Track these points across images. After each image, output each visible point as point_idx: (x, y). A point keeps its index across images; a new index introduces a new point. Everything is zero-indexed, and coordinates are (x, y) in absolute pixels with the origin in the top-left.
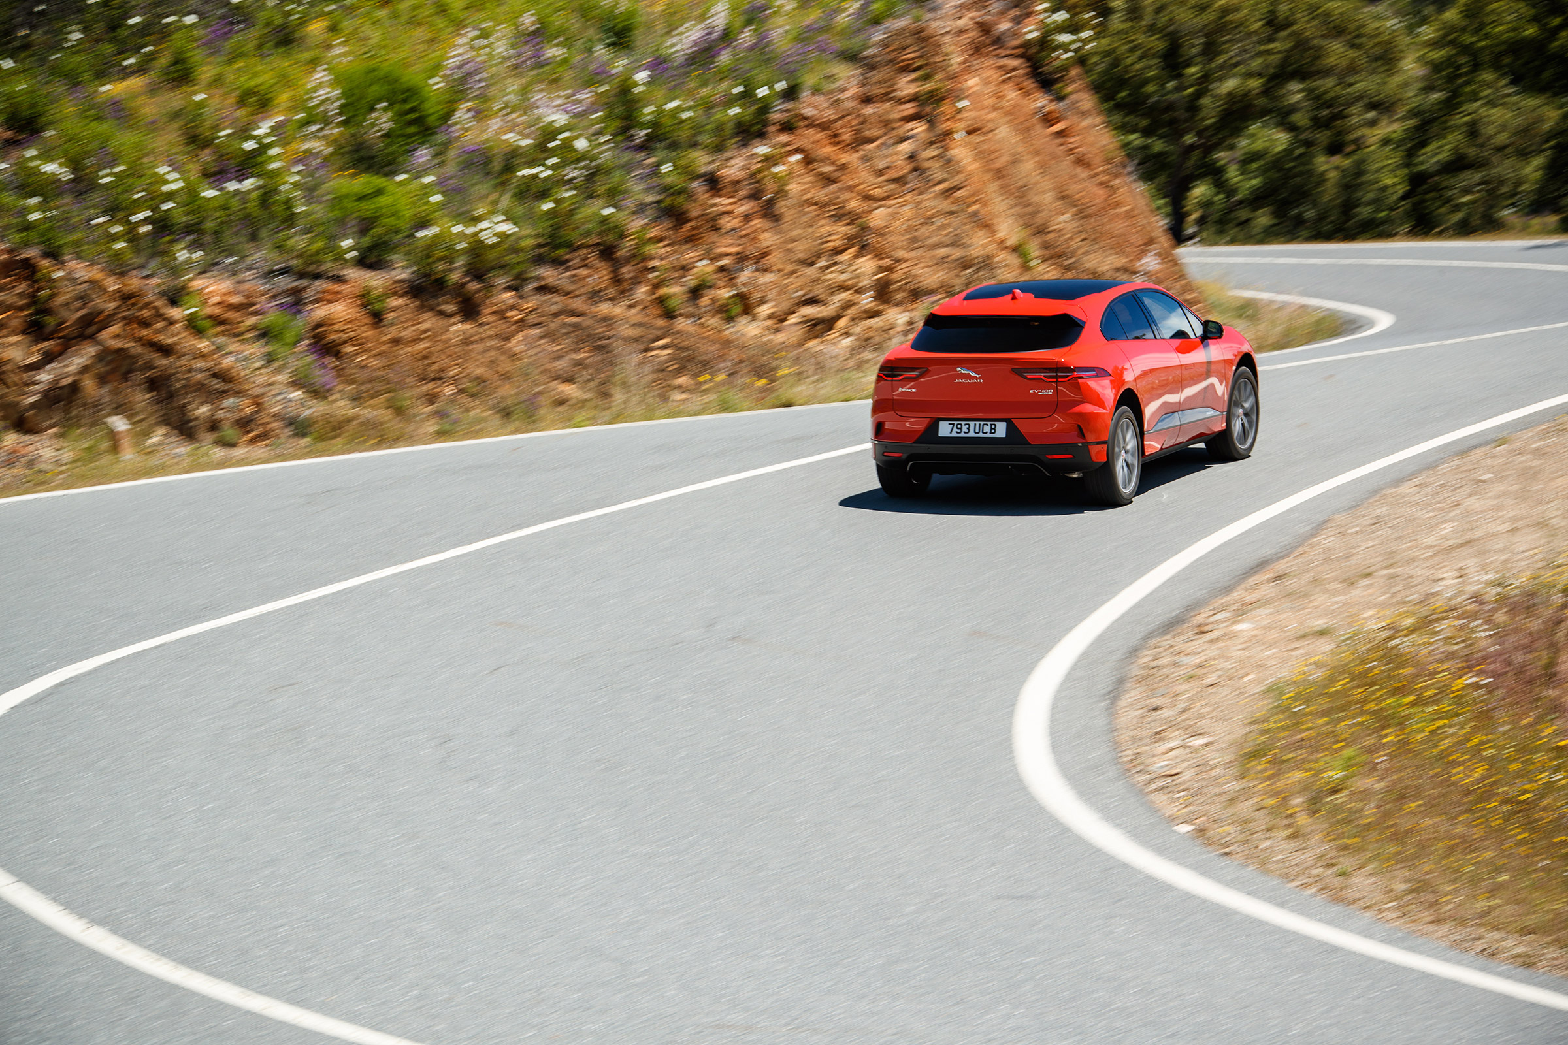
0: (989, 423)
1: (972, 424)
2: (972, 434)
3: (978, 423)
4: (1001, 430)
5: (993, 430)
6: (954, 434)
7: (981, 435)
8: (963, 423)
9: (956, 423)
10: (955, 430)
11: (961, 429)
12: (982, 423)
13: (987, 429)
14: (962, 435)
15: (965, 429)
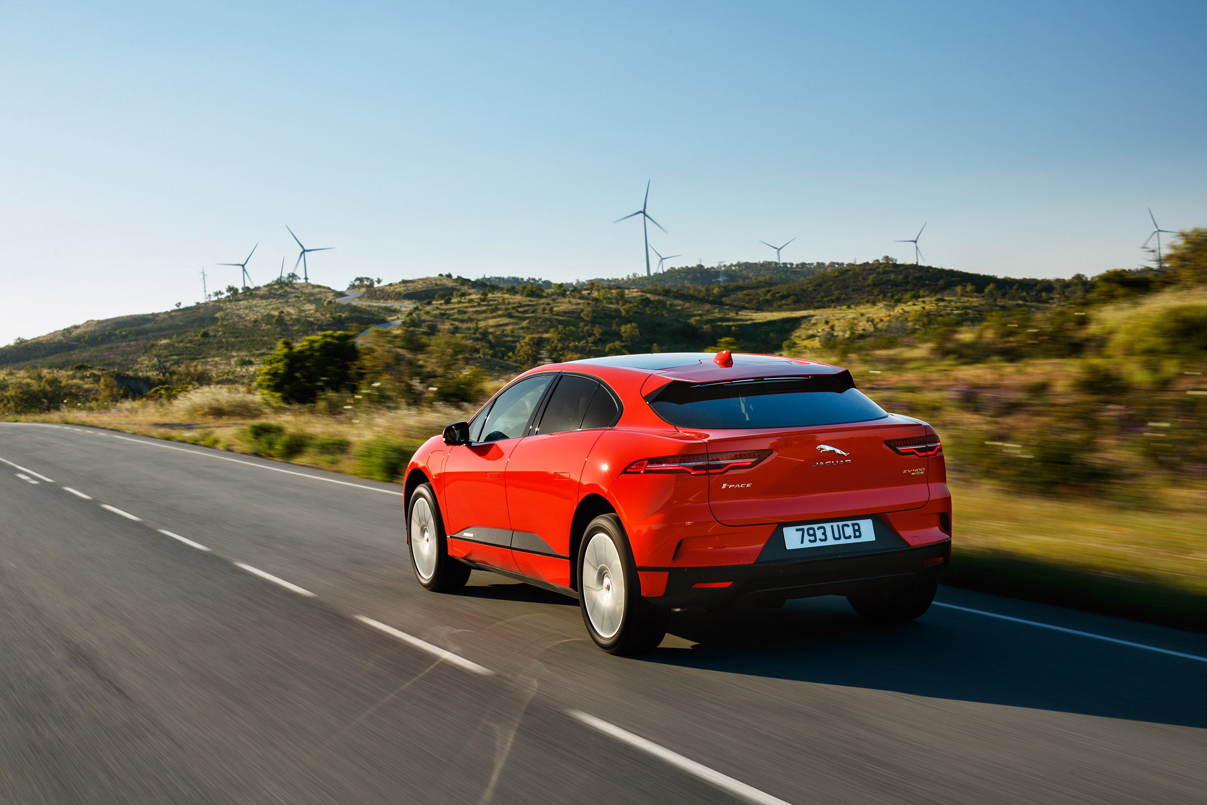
0: (850, 523)
1: (828, 526)
2: (831, 542)
3: (835, 524)
4: (867, 531)
5: (857, 532)
6: (807, 544)
7: (843, 541)
8: (816, 526)
9: (806, 527)
10: (807, 538)
11: (814, 535)
12: (841, 524)
13: (849, 531)
14: (818, 544)
15: (819, 534)
